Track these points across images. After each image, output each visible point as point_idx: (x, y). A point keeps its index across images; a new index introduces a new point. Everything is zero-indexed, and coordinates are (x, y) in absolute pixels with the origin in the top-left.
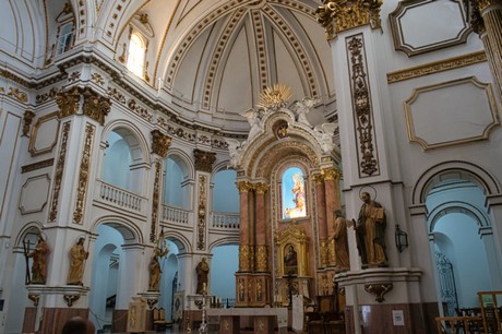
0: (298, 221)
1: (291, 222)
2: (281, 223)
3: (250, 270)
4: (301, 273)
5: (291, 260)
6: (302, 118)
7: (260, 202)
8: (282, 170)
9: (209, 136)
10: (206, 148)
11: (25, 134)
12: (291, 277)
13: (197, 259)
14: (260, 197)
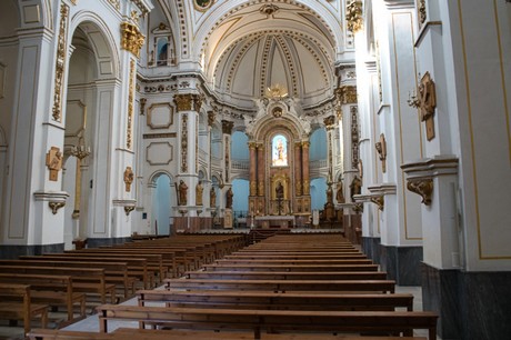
0: (282, 168)
1: (278, 168)
2: (272, 168)
3: (256, 195)
4: (285, 198)
5: (280, 190)
6: (292, 109)
7: (260, 155)
8: (273, 136)
9: (230, 111)
10: (228, 119)
11: (142, 113)
12: (280, 200)
13: (226, 188)
14: (260, 152)
